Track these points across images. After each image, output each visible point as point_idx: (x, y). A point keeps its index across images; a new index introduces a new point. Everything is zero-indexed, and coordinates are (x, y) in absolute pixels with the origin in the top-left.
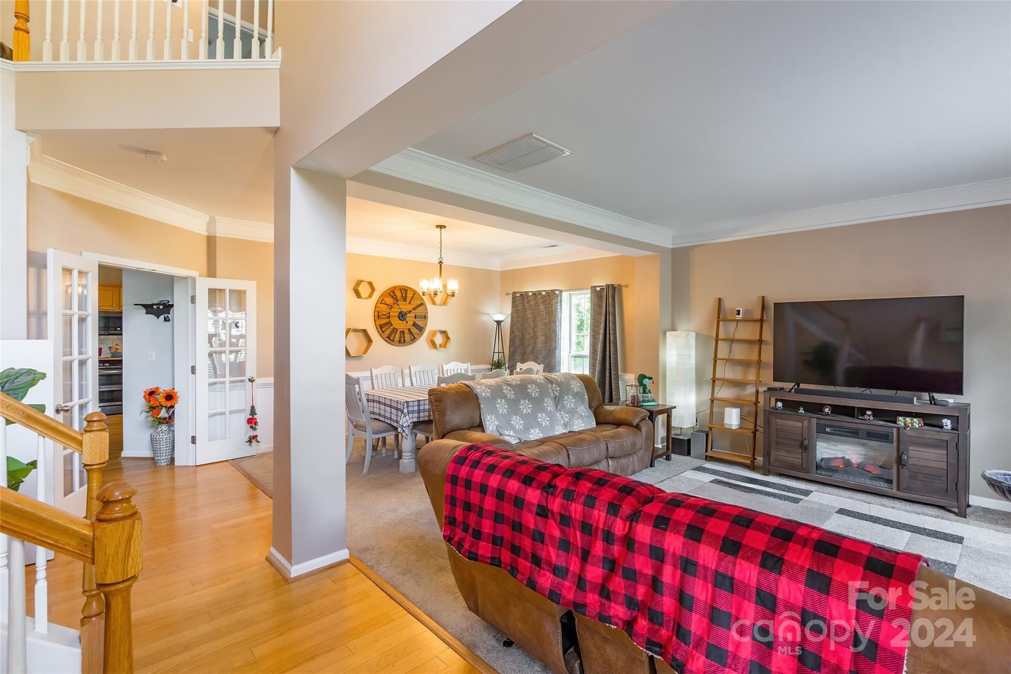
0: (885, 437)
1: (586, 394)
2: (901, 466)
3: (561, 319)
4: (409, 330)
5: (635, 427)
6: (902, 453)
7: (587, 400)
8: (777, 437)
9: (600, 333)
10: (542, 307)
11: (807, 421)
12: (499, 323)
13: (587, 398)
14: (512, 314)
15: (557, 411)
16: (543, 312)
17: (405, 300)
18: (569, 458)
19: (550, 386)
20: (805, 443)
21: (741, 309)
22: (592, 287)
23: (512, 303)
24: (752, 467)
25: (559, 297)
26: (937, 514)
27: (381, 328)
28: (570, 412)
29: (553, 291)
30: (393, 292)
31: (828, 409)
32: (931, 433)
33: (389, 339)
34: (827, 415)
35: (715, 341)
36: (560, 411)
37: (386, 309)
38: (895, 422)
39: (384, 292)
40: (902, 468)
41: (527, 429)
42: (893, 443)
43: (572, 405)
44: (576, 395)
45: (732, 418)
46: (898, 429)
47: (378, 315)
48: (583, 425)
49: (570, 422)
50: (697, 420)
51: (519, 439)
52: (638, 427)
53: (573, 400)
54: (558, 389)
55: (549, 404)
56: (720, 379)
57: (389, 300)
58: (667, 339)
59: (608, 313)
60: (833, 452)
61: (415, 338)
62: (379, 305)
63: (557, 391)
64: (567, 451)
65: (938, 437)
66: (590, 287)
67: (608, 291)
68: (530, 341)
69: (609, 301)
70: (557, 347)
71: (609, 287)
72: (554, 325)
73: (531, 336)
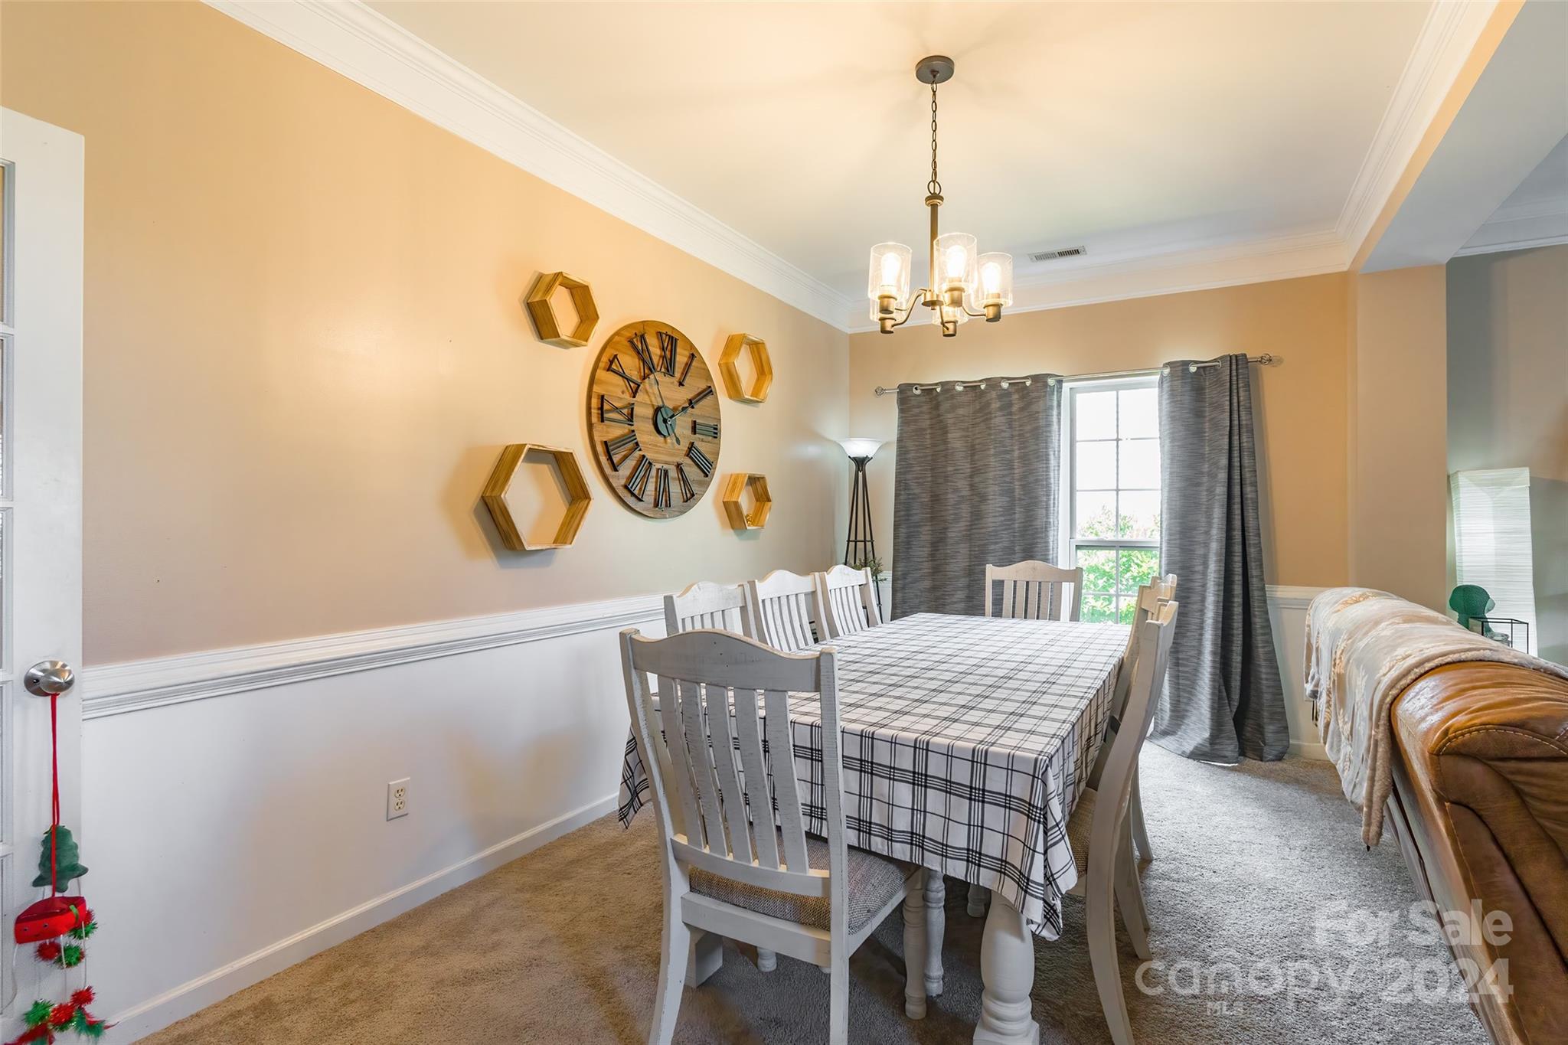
4: (679, 467)
10: (1000, 421)
12: (860, 463)
14: (900, 440)
16: (1003, 434)
17: (669, 370)
22: (1171, 365)
23: (900, 412)
25: (1054, 393)
27: (607, 454)
30: (642, 337)
33: (628, 495)
37: (623, 392)
39: (617, 333)
47: (598, 409)
57: (629, 363)
61: (693, 495)
62: (601, 374)
66: (1164, 366)
67: (1234, 373)
68: (959, 508)
69: (1238, 397)
70: (1050, 522)
71: (1237, 360)
72: (1045, 466)
73: (963, 496)
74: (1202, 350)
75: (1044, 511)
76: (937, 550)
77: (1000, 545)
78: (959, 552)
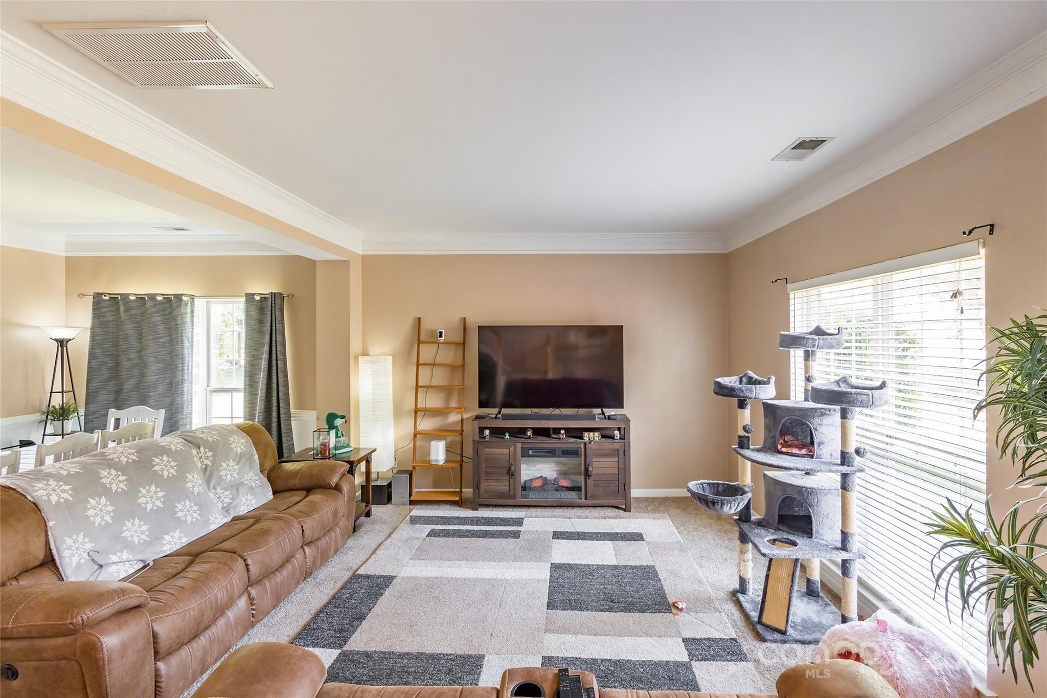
0: (575, 453)
1: (255, 453)
2: (587, 477)
3: (192, 338)
5: (333, 489)
6: (589, 465)
7: (258, 461)
8: (485, 467)
9: (261, 359)
10: (157, 319)
11: (513, 447)
12: (62, 342)
13: (257, 458)
14: (92, 328)
15: (209, 488)
16: (158, 327)
18: (248, 570)
19: (194, 452)
20: (512, 469)
21: (443, 331)
22: (247, 295)
23: (94, 310)
24: (459, 504)
25: (189, 305)
26: (615, 514)
28: (232, 486)
29: (178, 297)
31: (530, 432)
32: (607, 444)
34: (529, 438)
35: (416, 366)
36: (215, 488)
38: (582, 438)
40: (589, 478)
41: (156, 538)
42: (581, 457)
43: (235, 475)
44: (239, 458)
45: (438, 452)
46: (585, 444)
48: (254, 501)
49: (235, 503)
50: (395, 458)
51: (142, 561)
52: (337, 488)
53: (237, 467)
54: (209, 454)
55: (195, 482)
56: (421, 410)
58: (360, 365)
59: (274, 331)
60: (532, 472)
63: (207, 458)
64: (245, 560)
65: (612, 447)
66: (244, 295)
67: (273, 302)
68: (132, 371)
69: (275, 314)
70: (185, 379)
71: (275, 295)
72: (180, 346)
73: (135, 363)
74: (263, 287)
75: (180, 373)
76: (119, 396)
77: (157, 392)
78: (132, 397)
